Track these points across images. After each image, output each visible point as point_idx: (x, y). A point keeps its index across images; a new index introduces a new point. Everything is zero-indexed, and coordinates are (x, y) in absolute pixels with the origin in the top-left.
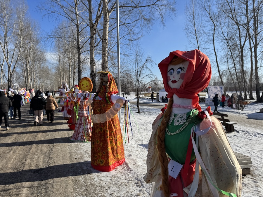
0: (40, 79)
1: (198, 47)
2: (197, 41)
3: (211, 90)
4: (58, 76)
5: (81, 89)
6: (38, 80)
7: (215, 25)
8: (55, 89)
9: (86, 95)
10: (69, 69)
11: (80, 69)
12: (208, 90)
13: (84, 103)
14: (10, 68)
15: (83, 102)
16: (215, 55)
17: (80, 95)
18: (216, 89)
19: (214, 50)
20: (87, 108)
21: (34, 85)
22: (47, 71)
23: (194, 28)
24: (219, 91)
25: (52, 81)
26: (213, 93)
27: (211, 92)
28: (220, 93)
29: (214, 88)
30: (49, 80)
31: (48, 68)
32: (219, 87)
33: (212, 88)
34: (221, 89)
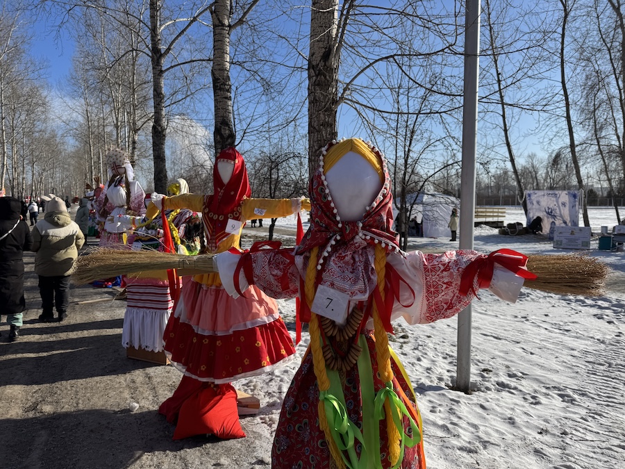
0: (32, 163)
1: (498, 77)
3: (535, 203)
4: (82, 159)
6: (28, 168)
7: (566, 10)
11: (160, 125)
12: (528, 202)
16: (564, 98)
18: (554, 199)
21: (15, 183)
22: (50, 143)
24: (564, 204)
25: (67, 171)
26: (543, 211)
27: (534, 207)
28: (566, 212)
29: (546, 197)
30: (57, 170)
31: (54, 136)
32: (566, 192)
33: (539, 196)
34: (572, 199)
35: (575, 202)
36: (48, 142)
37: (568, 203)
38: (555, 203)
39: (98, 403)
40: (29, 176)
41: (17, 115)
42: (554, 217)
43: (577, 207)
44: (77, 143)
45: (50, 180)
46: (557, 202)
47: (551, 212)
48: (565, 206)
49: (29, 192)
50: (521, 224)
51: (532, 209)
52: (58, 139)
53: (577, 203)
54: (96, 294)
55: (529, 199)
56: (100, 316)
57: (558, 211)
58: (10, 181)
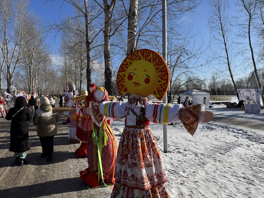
0: (45, 82)
1: (225, 43)
2: (224, 36)
3: (242, 94)
4: (63, 79)
5: (126, 90)
6: (44, 83)
7: (250, 15)
8: (61, 93)
9: (143, 110)
10: (75, 71)
11: (89, 69)
12: (239, 94)
13: (139, 140)
14: (9, 68)
15: (135, 136)
16: (251, 51)
17: (123, 110)
18: (249, 93)
19: (249, 46)
20: (148, 156)
21: (39, 89)
22: (52, 74)
23: (219, 22)
24: (253, 95)
25: (58, 84)
26: (245, 98)
27: (241, 96)
28: (254, 98)
29: (246, 91)
30: (54, 84)
31: (53, 71)
32: (254, 89)
33: (243, 91)
34: (257, 92)
35: (258, 93)
36: (51, 74)
37: (255, 94)
38: (250, 94)
39: (61, 150)
40: (44, 87)
41: (40, 64)
42: (250, 100)
43: (259, 96)
44: (62, 74)
45: (52, 88)
46: (251, 94)
47: (248, 98)
48: (254, 95)
49: (44, 92)
50: (236, 103)
51: (241, 97)
52: (55, 72)
53: (259, 94)
54: (64, 126)
55: (239, 93)
56: (64, 132)
57: (251, 97)
58: (37, 89)
